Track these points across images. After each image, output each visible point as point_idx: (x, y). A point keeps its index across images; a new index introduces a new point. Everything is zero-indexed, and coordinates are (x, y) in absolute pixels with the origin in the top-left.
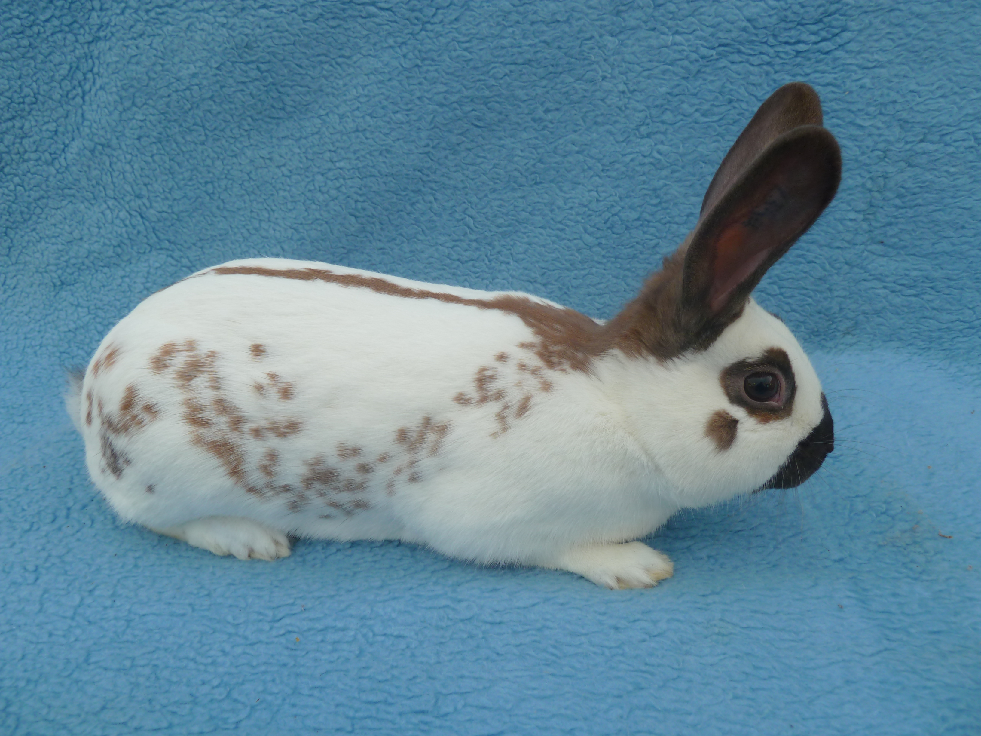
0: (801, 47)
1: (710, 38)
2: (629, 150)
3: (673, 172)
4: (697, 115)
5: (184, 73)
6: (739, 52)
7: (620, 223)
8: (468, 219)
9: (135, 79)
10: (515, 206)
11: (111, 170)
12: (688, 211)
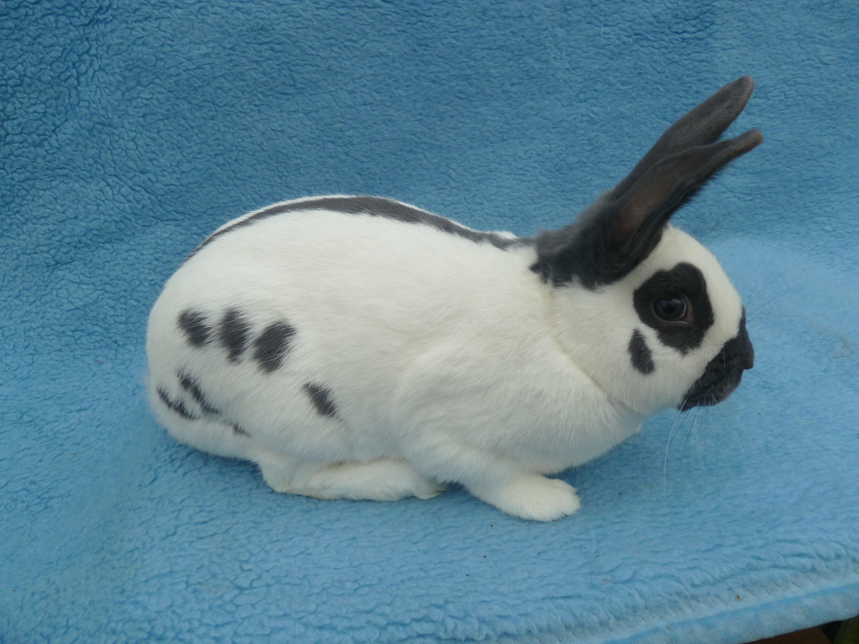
0: (686, 35)
1: (628, 29)
2: (572, 112)
3: (602, 125)
4: (619, 84)
5: (195, 53)
6: (648, 39)
7: (566, 166)
8: (451, 171)
9: (141, 59)
10: (487, 159)
11: (111, 148)
12: (612, 153)
